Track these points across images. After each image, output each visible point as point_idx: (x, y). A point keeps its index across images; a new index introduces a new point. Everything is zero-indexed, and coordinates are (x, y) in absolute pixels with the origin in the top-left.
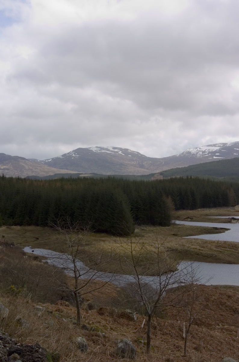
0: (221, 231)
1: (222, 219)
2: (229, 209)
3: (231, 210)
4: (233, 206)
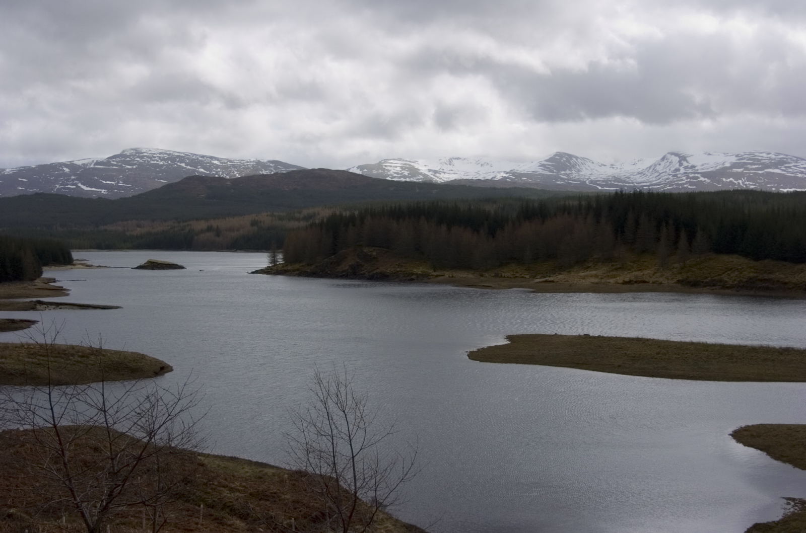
0: (23, 325)
1: (18, 303)
2: (25, 285)
3: (30, 287)
4: (32, 280)
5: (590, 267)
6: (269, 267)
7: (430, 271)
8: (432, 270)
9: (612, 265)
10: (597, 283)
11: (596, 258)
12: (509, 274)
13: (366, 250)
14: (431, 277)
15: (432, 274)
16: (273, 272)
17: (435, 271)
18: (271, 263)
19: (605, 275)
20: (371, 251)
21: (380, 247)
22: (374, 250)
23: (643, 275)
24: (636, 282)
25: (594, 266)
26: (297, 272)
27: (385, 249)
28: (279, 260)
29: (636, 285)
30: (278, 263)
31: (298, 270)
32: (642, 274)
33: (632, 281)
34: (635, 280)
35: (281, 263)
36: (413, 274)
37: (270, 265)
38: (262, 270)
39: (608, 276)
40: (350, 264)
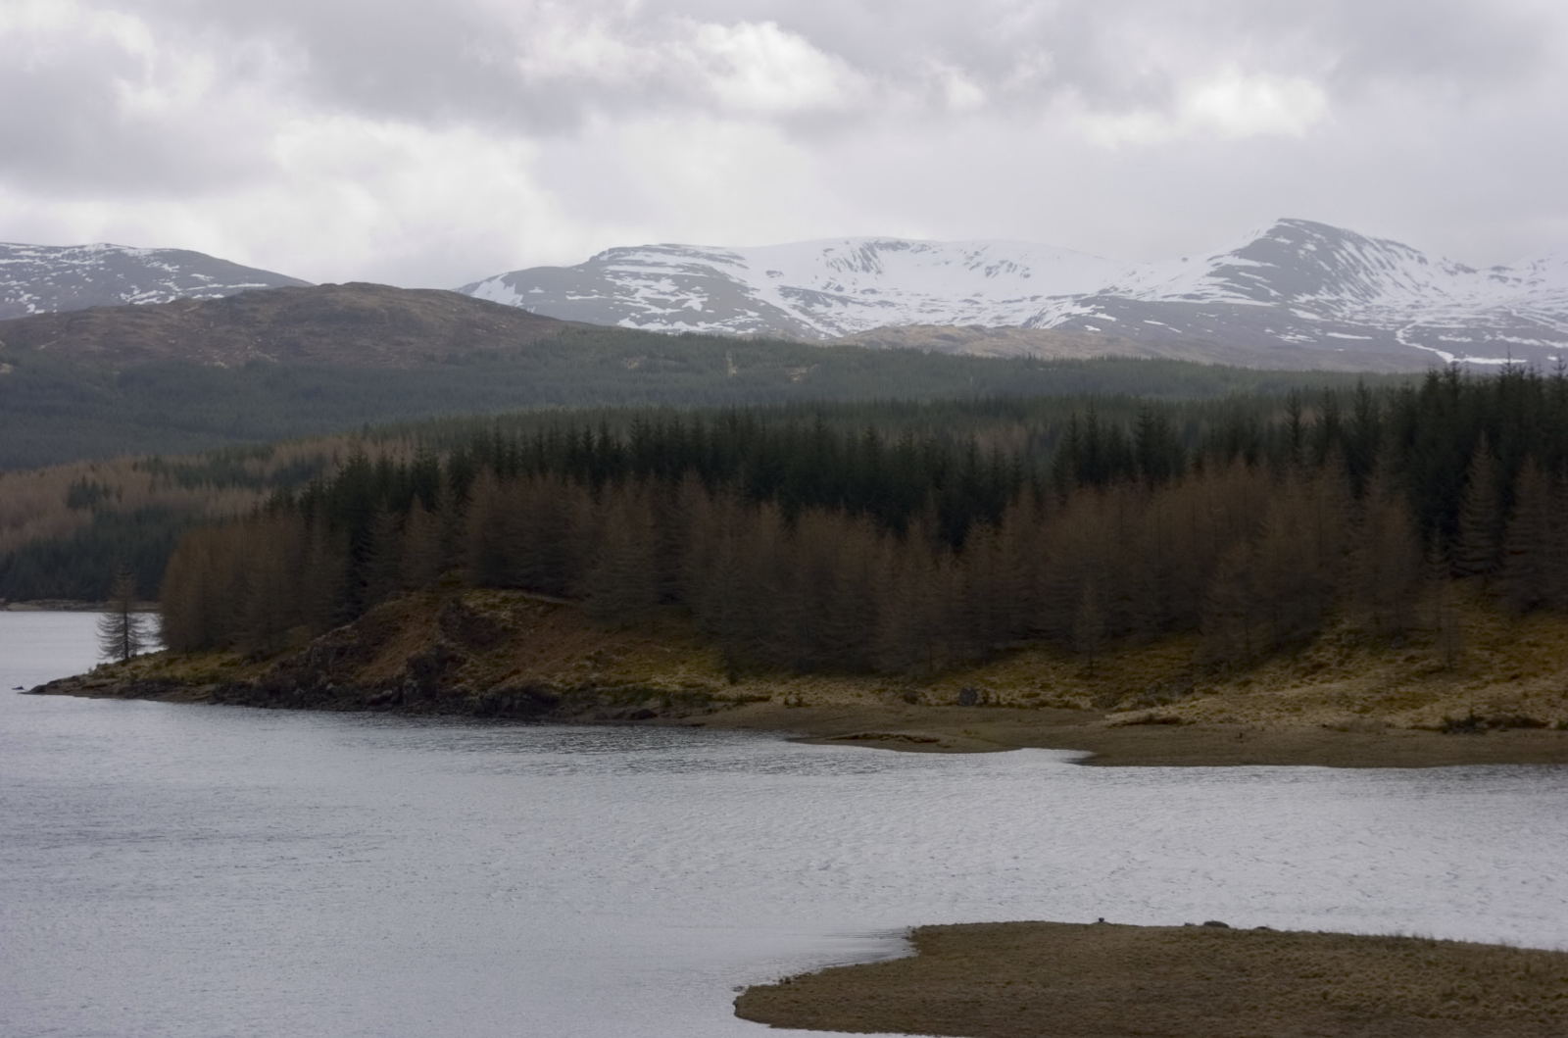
5: (1320, 666)
6: (105, 667)
7: (713, 683)
8: (724, 680)
9: (1411, 659)
10: (1343, 729)
11: (1349, 632)
12: (1016, 694)
13: (474, 600)
14: (720, 704)
15: (723, 693)
16: (117, 687)
17: (733, 681)
18: (112, 652)
19: (1378, 697)
20: (493, 606)
21: (528, 589)
22: (506, 600)
23: (1526, 695)
24: (1493, 724)
25: (1341, 663)
26: (211, 687)
27: (548, 599)
28: (143, 641)
29: (1494, 735)
30: (140, 653)
31: (213, 679)
32: (1519, 691)
33: (1481, 719)
34: (1490, 717)
35: (153, 651)
36: (648, 694)
37: (111, 661)
38: (74, 679)
39: (1392, 699)
40: (413, 653)
